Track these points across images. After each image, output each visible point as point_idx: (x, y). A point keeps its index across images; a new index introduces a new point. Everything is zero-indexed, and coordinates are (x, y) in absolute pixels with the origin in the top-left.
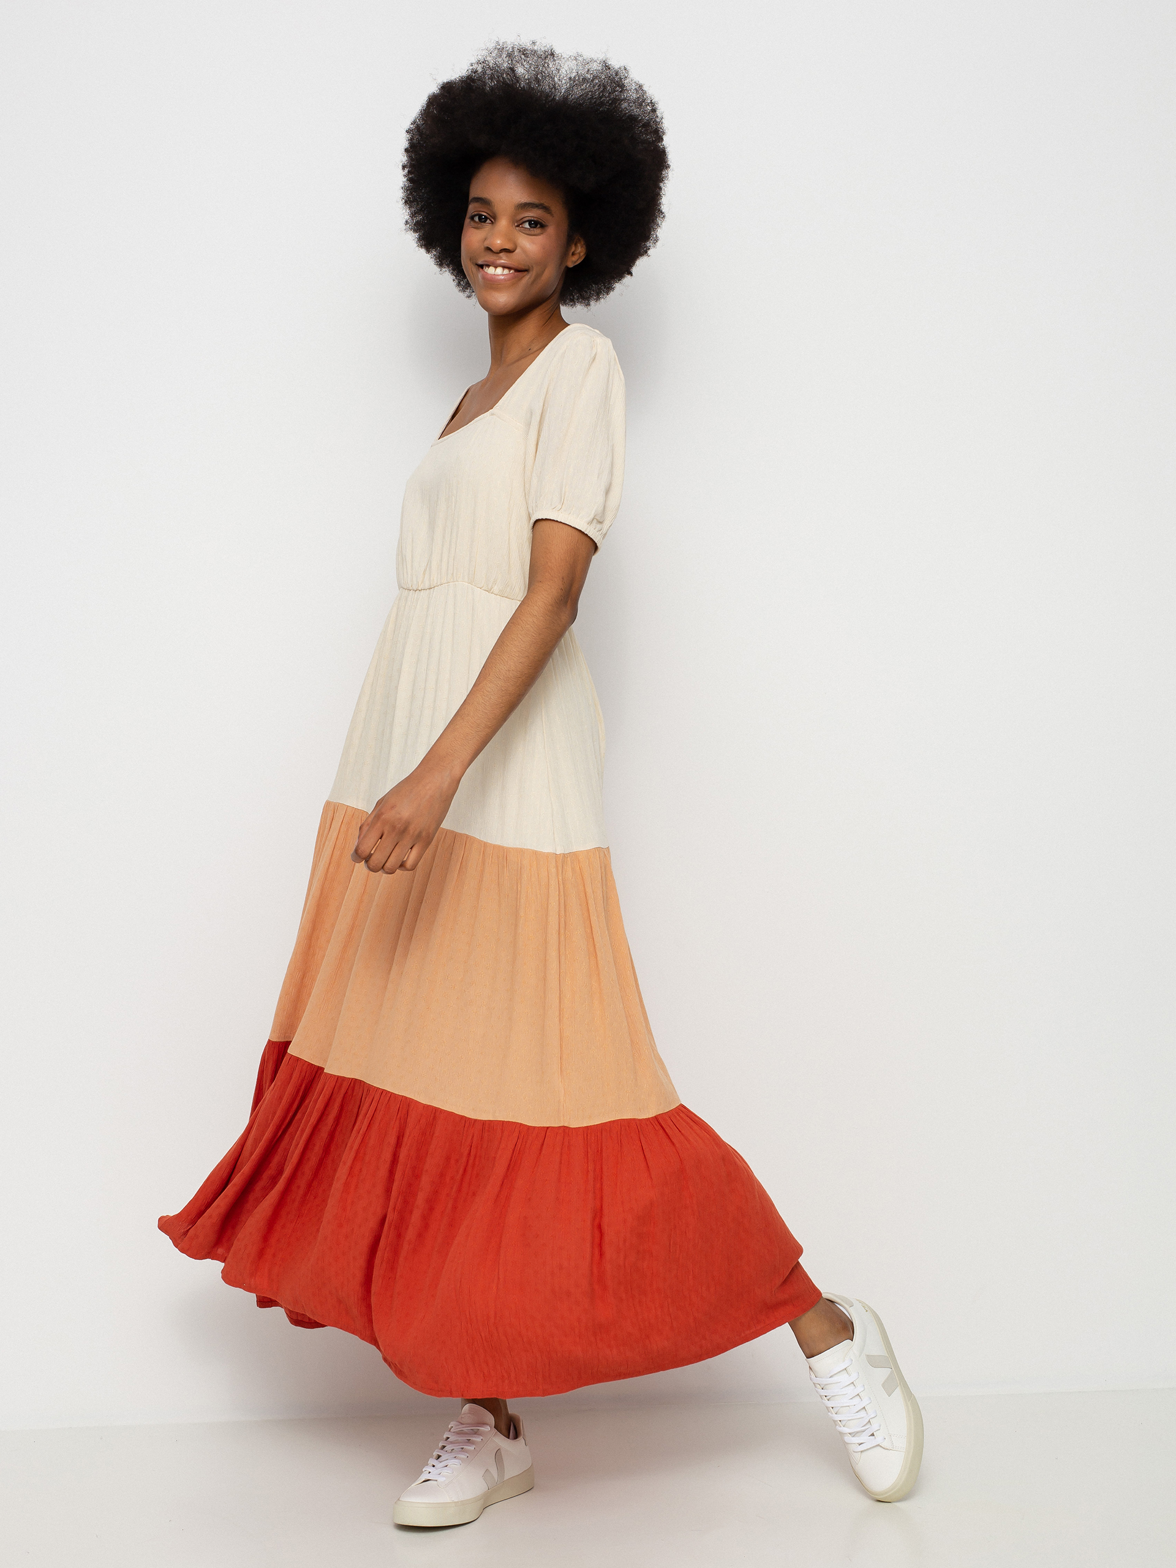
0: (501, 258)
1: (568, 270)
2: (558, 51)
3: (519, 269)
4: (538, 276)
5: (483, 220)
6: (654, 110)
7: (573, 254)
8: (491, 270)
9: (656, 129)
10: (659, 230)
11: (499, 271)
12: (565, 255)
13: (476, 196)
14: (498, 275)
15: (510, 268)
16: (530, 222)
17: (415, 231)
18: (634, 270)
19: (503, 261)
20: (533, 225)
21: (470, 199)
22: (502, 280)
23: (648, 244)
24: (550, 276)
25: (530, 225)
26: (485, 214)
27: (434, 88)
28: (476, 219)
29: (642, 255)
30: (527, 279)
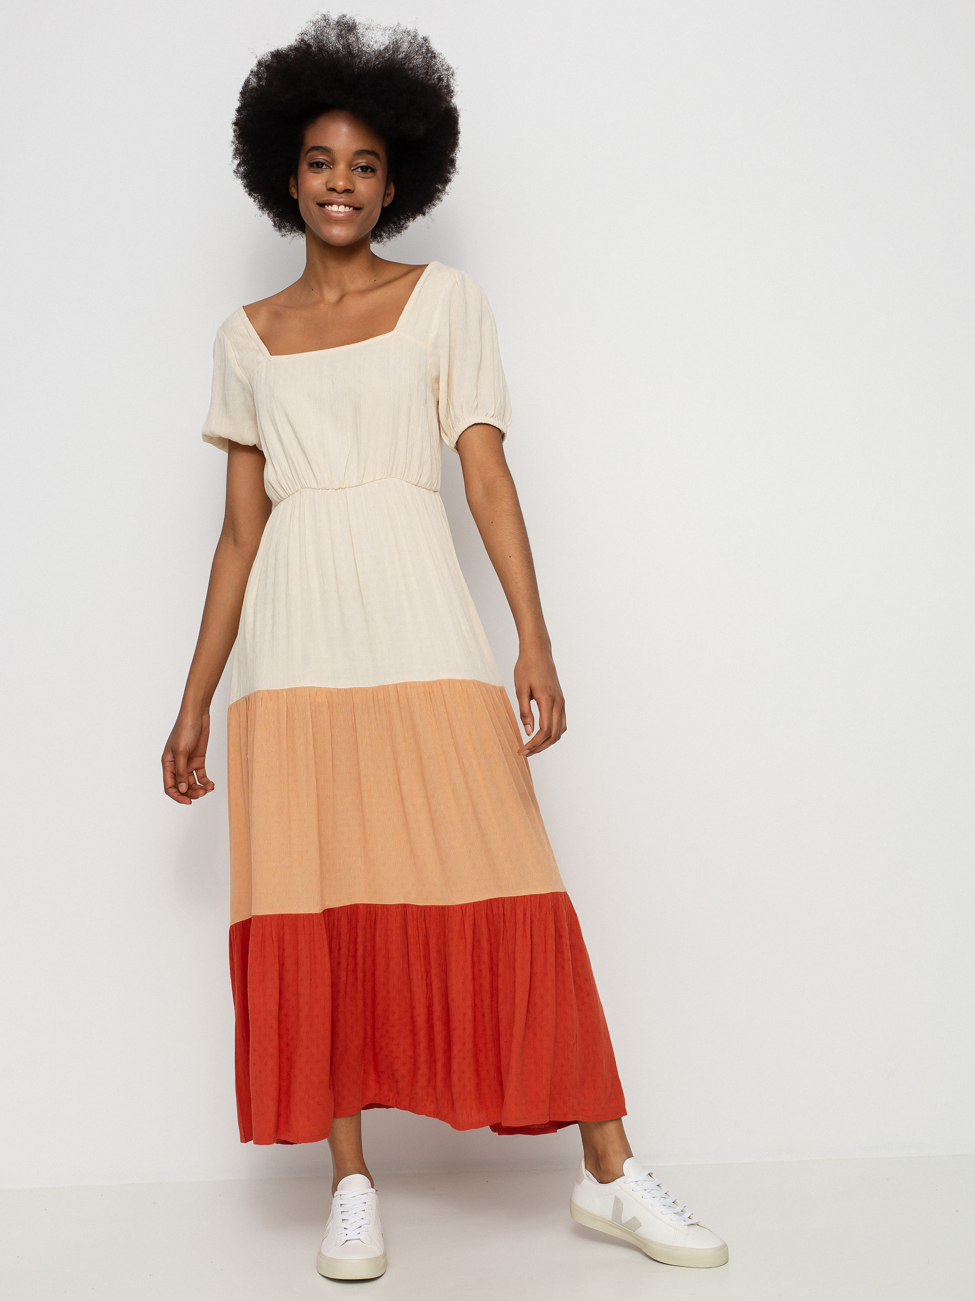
0: (343, 197)
3: (356, 207)
4: (370, 214)
7: (389, 195)
8: (334, 209)
13: (312, 146)
14: (339, 213)
16: (362, 167)
19: (344, 200)
20: (364, 170)
22: (343, 217)
25: (362, 169)
28: (313, 165)
30: (362, 216)
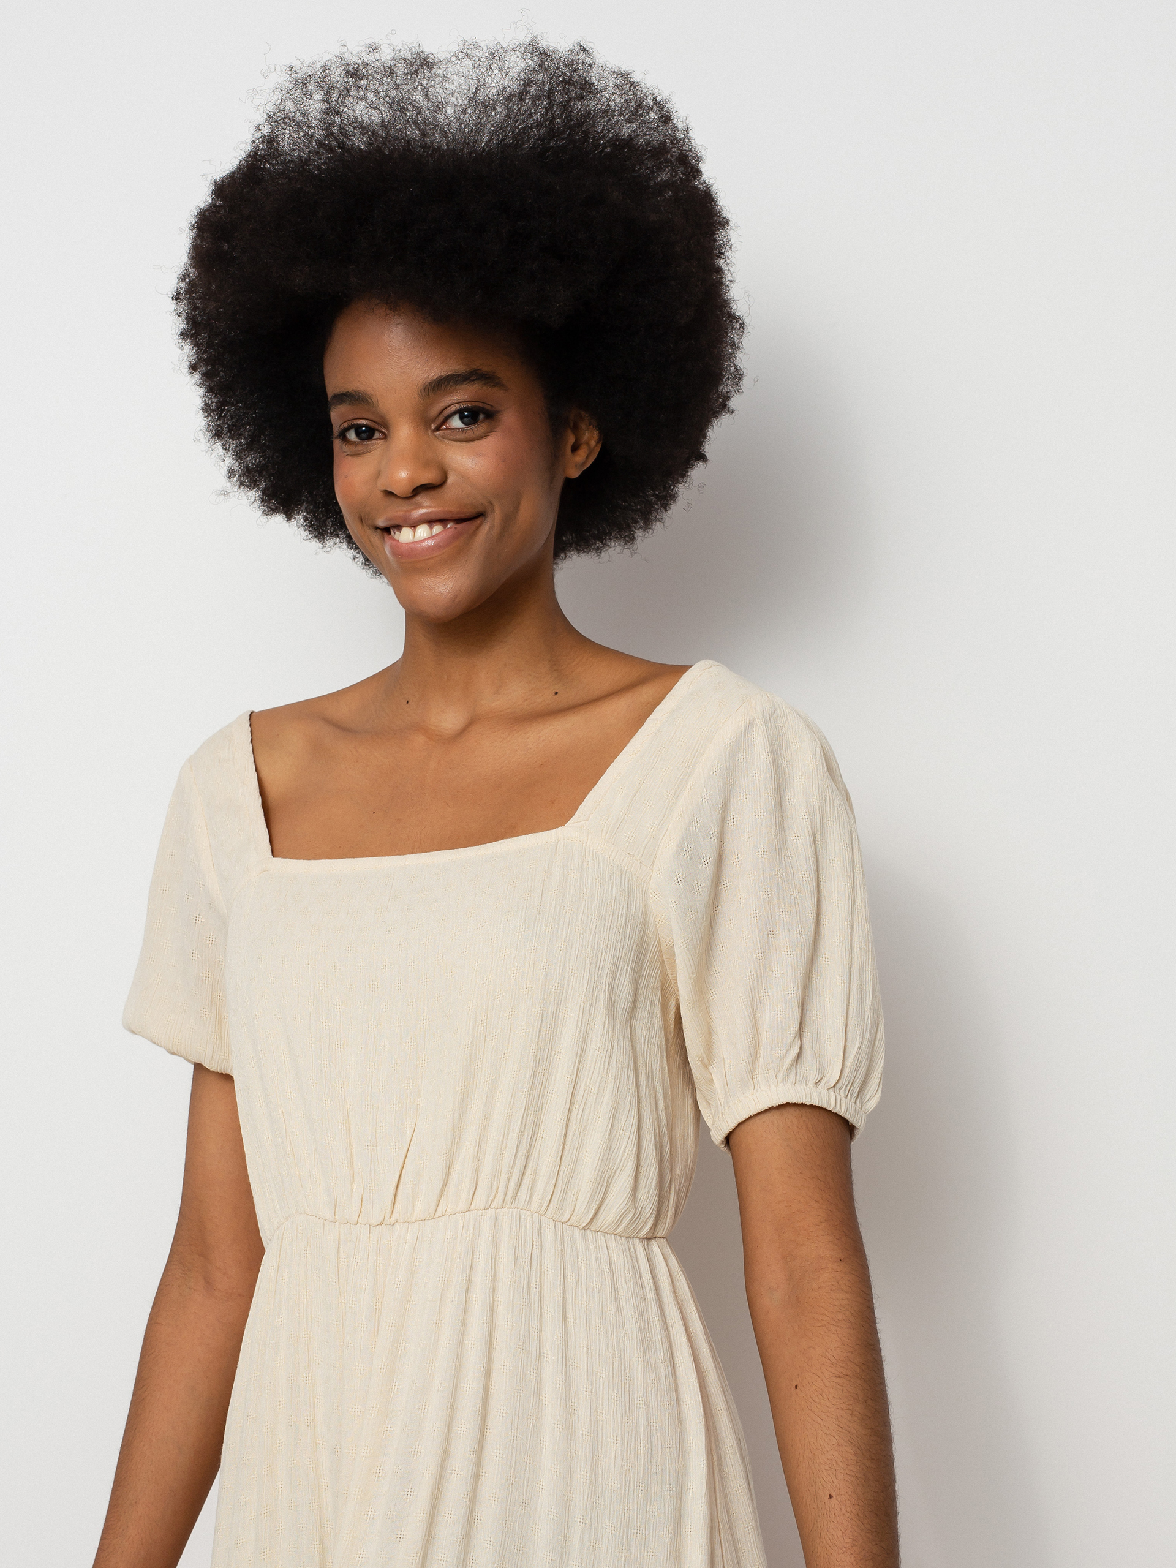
0: (419, 506)
2: (432, 48)
3: (462, 516)
4: (510, 517)
5: (367, 433)
6: (666, 119)
7: (575, 448)
8: (405, 536)
9: (681, 154)
10: (739, 355)
11: (422, 531)
12: (554, 458)
13: (338, 390)
14: (422, 541)
15: (442, 521)
16: (460, 412)
17: (253, 484)
18: (708, 449)
19: (423, 511)
20: (469, 419)
21: (330, 397)
22: (430, 548)
23: (723, 389)
24: (537, 508)
25: (462, 418)
26: (365, 422)
27: (201, 196)
28: (352, 436)
29: (716, 414)
30: (486, 530)
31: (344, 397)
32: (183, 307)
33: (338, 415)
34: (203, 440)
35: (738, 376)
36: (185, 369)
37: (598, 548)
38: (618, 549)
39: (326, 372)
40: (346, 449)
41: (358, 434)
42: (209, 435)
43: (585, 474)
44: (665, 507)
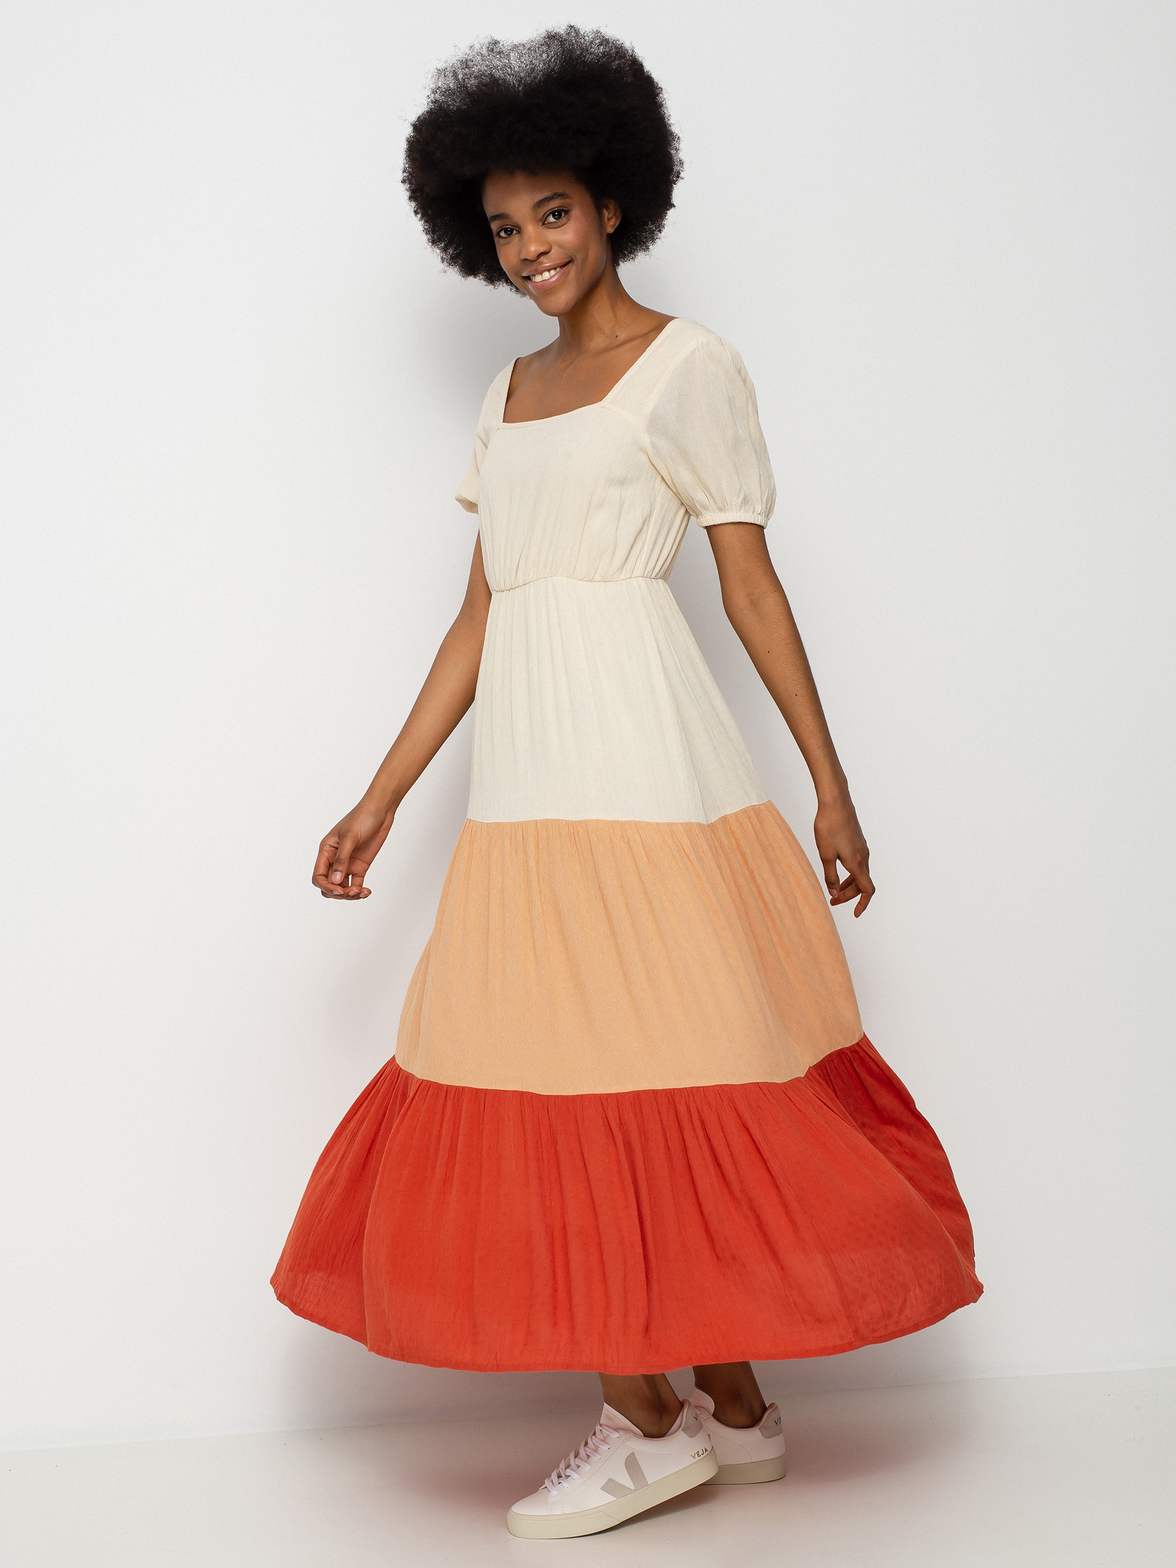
0: (541, 263)
1: (611, 237)
3: (562, 264)
4: (584, 260)
5: (509, 232)
7: (609, 219)
8: (538, 279)
11: (546, 275)
12: (601, 224)
13: (493, 214)
14: (548, 280)
16: (552, 214)
19: (546, 265)
21: (489, 218)
22: (554, 282)
24: (596, 251)
25: (554, 217)
26: (509, 227)
28: (503, 234)
30: (575, 268)
31: (497, 217)
32: (407, 186)
33: (494, 226)
34: (429, 247)
35: (681, 163)
36: (413, 214)
37: (633, 258)
38: (643, 256)
39: (485, 208)
40: (502, 241)
41: (505, 232)
42: (430, 244)
43: (616, 230)
44: (660, 231)
